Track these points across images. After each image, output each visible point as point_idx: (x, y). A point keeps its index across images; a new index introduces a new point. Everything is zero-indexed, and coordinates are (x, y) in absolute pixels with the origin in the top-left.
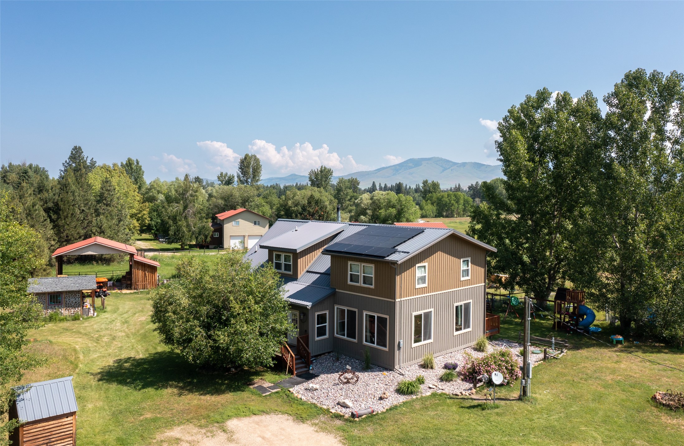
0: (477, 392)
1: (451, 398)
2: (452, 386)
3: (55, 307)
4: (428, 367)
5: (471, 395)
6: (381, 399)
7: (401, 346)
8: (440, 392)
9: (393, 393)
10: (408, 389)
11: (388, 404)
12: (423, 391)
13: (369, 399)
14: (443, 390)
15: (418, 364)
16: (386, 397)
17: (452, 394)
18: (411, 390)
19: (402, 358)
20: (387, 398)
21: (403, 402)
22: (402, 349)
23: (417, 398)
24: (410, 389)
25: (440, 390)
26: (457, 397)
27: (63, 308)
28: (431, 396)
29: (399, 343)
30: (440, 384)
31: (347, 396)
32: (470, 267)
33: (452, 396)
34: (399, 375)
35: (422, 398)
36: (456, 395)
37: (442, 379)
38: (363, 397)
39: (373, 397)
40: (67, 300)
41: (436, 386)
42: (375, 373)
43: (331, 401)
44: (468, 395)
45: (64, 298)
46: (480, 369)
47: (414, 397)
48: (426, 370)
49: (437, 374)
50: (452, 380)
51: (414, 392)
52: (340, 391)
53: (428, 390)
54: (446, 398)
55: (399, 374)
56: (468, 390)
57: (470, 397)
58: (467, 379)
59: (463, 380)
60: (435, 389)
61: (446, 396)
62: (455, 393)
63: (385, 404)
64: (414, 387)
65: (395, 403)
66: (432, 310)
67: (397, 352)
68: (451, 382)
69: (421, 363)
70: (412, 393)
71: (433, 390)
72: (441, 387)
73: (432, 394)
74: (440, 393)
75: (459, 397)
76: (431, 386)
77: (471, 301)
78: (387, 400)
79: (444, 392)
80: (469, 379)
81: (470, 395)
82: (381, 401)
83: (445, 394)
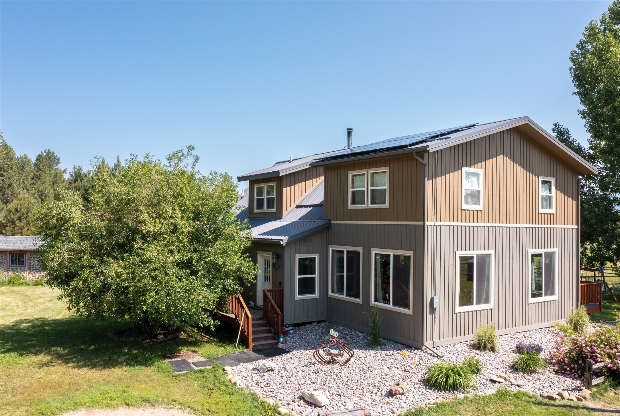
0: (593, 396)
1: (539, 404)
2: (538, 382)
3: (17, 269)
4: (485, 348)
5: (581, 400)
6: (391, 394)
7: (436, 305)
8: (514, 389)
9: (417, 386)
10: (447, 378)
11: (404, 405)
12: (478, 386)
13: (367, 394)
14: (519, 386)
15: (468, 343)
16: (401, 391)
17: (541, 395)
18: (454, 381)
19: (437, 328)
20: (402, 394)
21: (436, 403)
22: (437, 312)
23: (466, 398)
24: (451, 378)
25: (514, 387)
26: (552, 402)
27: (26, 271)
28: (496, 395)
29: (432, 300)
30: (511, 375)
31: (324, 386)
32: (553, 194)
33: (540, 399)
34: (430, 357)
35: (476, 399)
36: (550, 398)
37: (514, 368)
38: (355, 388)
39: (375, 391)
40: (32, 261)
41: (505, 379)
42: (387, 352)
43: (288, 392)
44: (575, 400)
45: (28, 260)
46: (593, 352)
47: (461, 396)
48: (483, 353)
49: (504, 359)
50: (534, 371)
51: (460, 385)
52: (313, 376)
53: (489, 384)
54: (528, 402)
55: (431, 355)
56: (573, 390)
57: (580, 404)
58: (566, 370)
59: (557, 372)
60: (504, 383)
61: (528, 399)
62: (546, 394)
63: (397, 405)
64: (460, 375)
65: (419, 404)
66: (492, 252)
67: (427, 317)
68: (534, 375)
69: (472, 342)
70: (454, 387)
71: (499, 385)
72: (514, 382)
73: (498, 392)
74: (516, 391)
75: (557, 403)
76: (494, 378)
77: (556, 250)
78: (403, 397)
79: (521, 390)
80: (571, 371)
81: (579, 400)
82: (391, 399)
83: (525, 394)
